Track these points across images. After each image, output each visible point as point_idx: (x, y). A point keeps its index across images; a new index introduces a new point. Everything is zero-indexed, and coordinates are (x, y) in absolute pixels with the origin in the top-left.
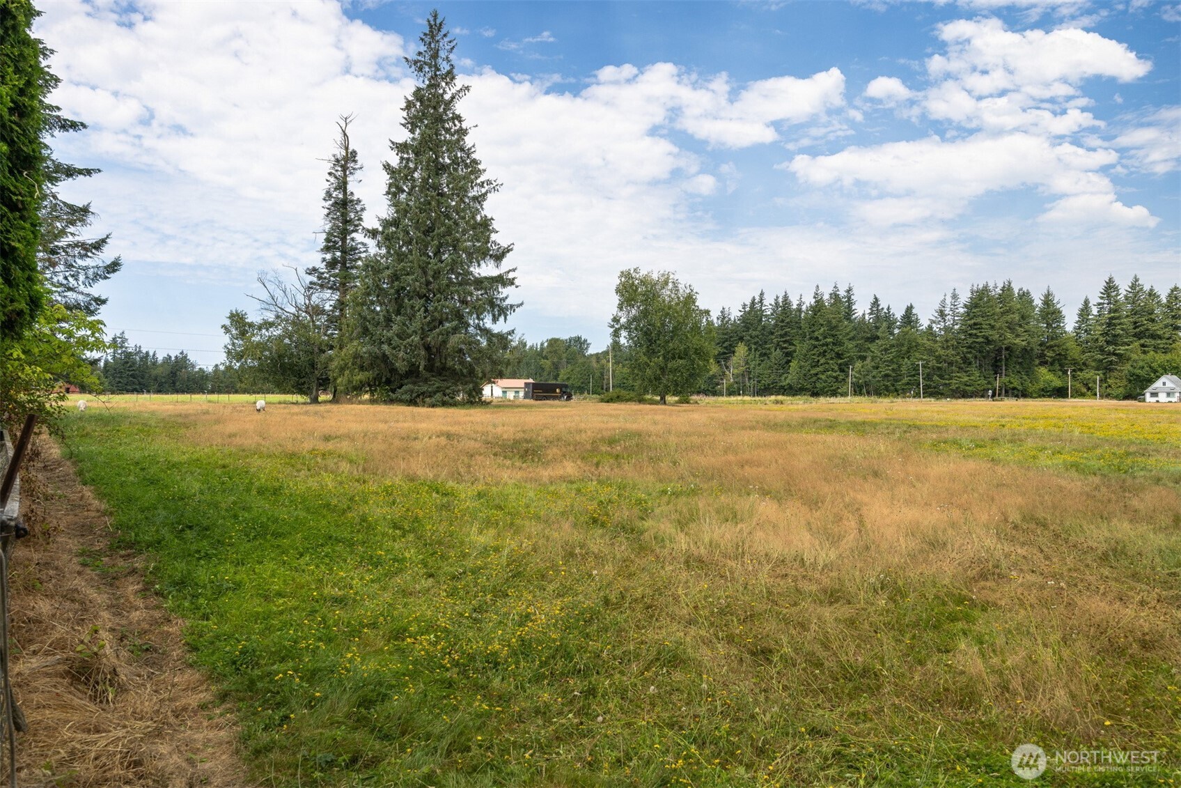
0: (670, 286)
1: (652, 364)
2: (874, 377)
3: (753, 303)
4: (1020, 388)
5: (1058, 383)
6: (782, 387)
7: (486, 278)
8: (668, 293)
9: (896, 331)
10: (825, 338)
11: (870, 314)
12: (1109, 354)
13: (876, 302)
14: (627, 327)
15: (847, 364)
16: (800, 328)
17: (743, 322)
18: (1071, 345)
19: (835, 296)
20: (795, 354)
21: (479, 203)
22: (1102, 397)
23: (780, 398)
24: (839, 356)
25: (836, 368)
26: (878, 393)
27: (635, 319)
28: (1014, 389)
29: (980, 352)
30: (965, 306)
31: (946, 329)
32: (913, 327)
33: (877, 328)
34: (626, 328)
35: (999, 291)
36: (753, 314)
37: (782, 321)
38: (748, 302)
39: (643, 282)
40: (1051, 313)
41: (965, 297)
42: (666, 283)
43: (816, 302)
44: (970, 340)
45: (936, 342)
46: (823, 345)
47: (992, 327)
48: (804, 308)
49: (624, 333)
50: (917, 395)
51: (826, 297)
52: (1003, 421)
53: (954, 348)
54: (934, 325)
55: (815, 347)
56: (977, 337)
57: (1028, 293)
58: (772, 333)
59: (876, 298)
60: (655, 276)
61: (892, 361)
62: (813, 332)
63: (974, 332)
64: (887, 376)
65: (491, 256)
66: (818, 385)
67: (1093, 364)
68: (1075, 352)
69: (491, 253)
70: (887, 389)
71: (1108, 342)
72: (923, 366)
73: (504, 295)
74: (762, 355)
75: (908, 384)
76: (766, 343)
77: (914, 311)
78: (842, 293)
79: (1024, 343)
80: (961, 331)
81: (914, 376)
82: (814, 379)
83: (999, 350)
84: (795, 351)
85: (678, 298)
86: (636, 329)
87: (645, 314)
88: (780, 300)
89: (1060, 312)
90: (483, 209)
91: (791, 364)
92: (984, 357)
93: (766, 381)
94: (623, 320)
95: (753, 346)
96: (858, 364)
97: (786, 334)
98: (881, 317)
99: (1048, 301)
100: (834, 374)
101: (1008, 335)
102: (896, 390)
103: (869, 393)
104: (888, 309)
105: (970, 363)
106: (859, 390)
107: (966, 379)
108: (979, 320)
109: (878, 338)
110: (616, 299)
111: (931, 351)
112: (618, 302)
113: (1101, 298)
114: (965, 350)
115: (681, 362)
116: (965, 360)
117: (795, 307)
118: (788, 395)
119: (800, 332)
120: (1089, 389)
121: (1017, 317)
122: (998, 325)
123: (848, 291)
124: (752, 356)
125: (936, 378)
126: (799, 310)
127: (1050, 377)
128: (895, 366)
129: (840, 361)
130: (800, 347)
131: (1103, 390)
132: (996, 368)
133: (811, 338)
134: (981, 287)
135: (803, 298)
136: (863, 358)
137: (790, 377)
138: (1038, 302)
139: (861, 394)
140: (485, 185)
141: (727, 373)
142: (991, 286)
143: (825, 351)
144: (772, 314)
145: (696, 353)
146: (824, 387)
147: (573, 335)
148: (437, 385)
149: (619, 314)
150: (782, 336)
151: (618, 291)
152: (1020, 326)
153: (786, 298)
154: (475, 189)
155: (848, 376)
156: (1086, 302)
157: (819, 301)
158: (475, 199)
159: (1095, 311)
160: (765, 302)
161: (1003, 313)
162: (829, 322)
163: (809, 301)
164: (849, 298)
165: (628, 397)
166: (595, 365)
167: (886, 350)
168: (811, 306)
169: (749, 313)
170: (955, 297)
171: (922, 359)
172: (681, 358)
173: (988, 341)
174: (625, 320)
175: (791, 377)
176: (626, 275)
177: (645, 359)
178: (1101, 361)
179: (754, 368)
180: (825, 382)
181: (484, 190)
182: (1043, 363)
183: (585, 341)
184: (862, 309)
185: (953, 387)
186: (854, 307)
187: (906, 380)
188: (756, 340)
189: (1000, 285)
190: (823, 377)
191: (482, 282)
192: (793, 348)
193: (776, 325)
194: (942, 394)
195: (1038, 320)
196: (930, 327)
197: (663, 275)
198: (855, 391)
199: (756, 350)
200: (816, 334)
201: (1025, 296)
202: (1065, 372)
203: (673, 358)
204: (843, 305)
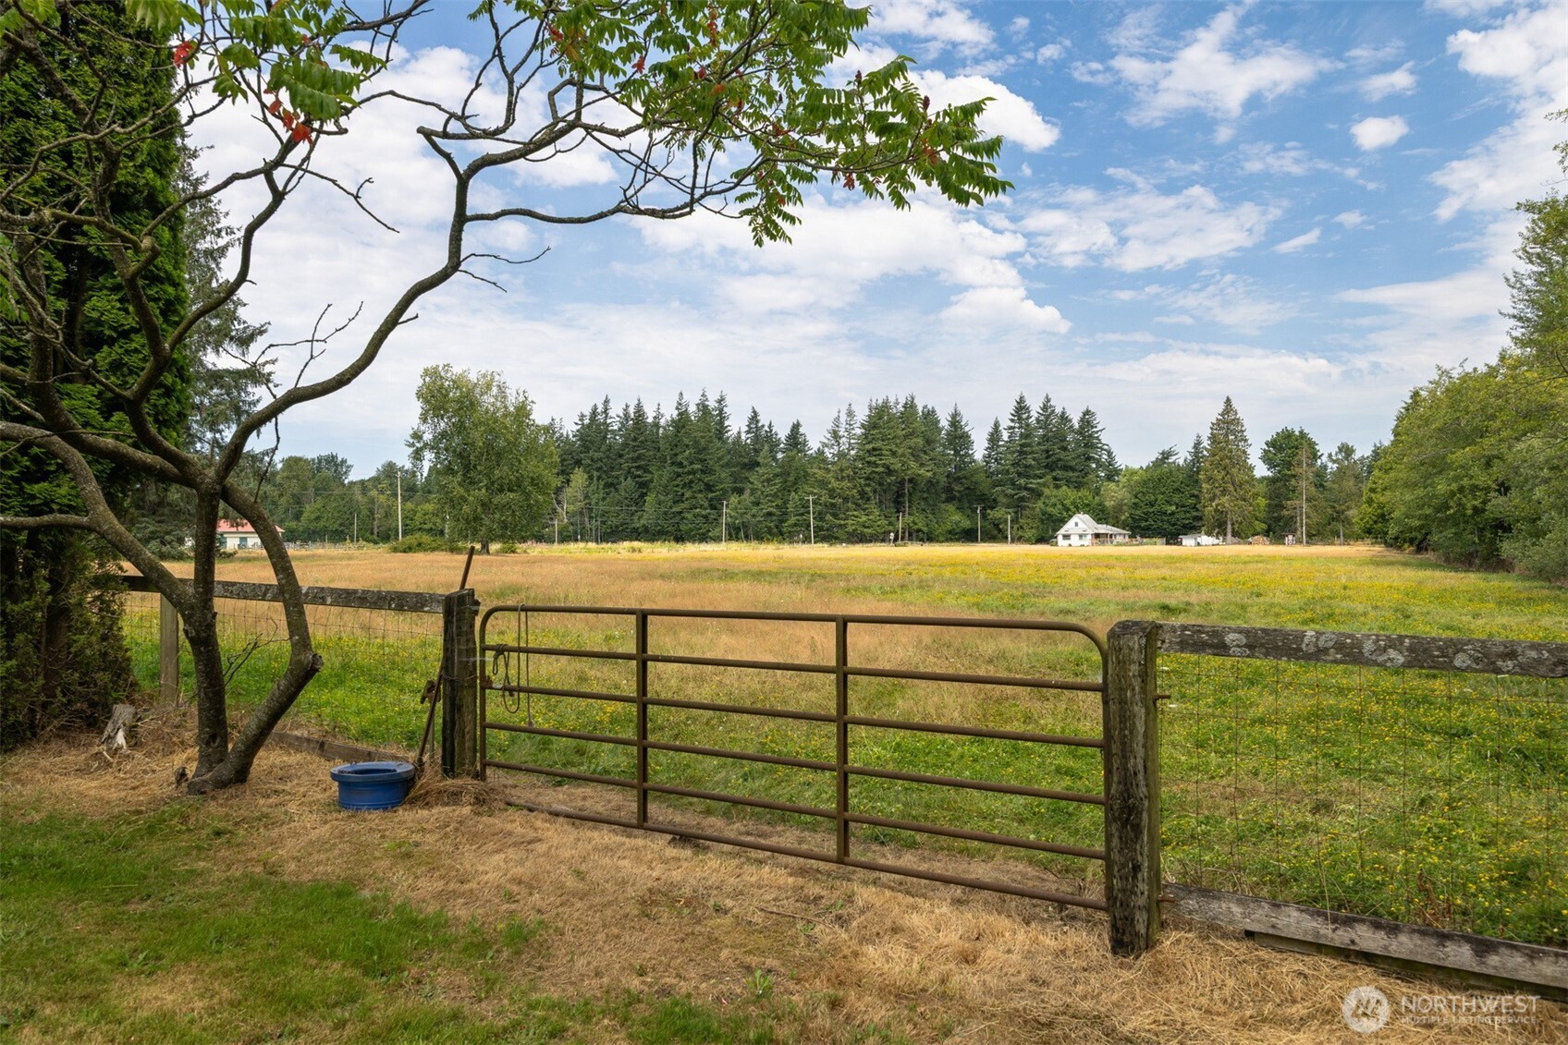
0: (495, 390)
1: (471, 498)
2: (754, 516)
3: (594, 413)
4: (925, 529)
5: (966, 524)
6: (635, 530)
7: (227, 371)
8: (492, 400)
9: (780, 456)
10: (692, 463)
11: (748, 432)
12: (1020, 488)
13: (754, 417)
14: (433, 446)
15: (720, 500)
16: (659, 449)
17: (581, 439)
18: (981, 477)
19: (703, 407)
20: (652, 485)
21: (215, 260)
22: (1013, 541)
23: (636, 544)
24: (709, 488)
25: (706, 504)
26: (759, 538)
27: (444, 435)
28: (919, 531)
29: (881, 484)
30: (863, 426)
31: (841, 455)
32: (800, 451)
33: (756, 451)
34: (433, 448)
35: (900, 408)
36: (594, 429)
37: (635, 439)
38: (587, 412)
39: (457, 383)
40: (959, 437)
41: (862, 415)
42: (489, 387)
43: (680, 414)
44: (869, 470)
45: (828, 471)
46: (689, 473)
47: (894, 454)
48: (662, 422)
49: (429, 456)
50: (807, 540)
51: (692, 409)
52: (910, 569)
53: (851, 479)
54: (826, 450)
55: (679, 475)
56: (877, 466)
57: (933, 411)
58: (621, 456)
59: (754, 412)
60: (473, 377)
61: (775, 495)
62: (676, 455)
63: (873, 459)
64: (770, 514)
65: (232, 339)
66: (683, 527)
67: (1004, 500)
68: (984, 485)
69: (233, 333)
70: (770, 531)
71: (1019, 474)
72: (814, 503)
73: (256, 398)
74: (608, 485)
75: (795, 525)
76: (612, 469)
77: (802, 430)
78: (712, 404)
79: (929, 474)
80: (858, 458)
81: (802, 514)
82: (677, 519)
83: (902, 483)
84: (651, 481)
85: (506, 407)
86: (446, 450)
87: (460, 428)
88: (632, 411)
89: (968, 437)
90: (219, 269)
91: (647, 498)
92: (885, 491)
93: (613, 521)
94: (428, 437)
95: (595, 474)
96: (734, 499)
97: (639, 458)
98: (761, 437)
99: (955, 422)
100: (704, 512)
101: (912, 464)
102: (781, 534)
103: (747, 538)
104: (770, 426)
105: (868, 499)
106: (738, 532)
107: (864, 518)
108: (879, 444)
109: (758, 464)
110: (417, 407)
111: (823, 483)
112: (420, 411)
113: (1012, 421)
114: (862, 481)
115: (512, 495)
116: (863, 494)
117: (650, 420)
118: (646, 540)
119: (659, 455)
120: (1000, 530)
121: (920, 441)
122: (900, 451)
123: (720, 401)
124: (593, 487)
125: (829, 517)
126: (656, 425)
127: (957, 517)
128: (779, 502)
129: (710, 495)
130: (660, 475)
131: (1015, 532)
132: (898, 505)
133: (673, 464)
134: (880, 402)
135: (660, 408)
136: (740, 491)
137: (646, 516)
138: (944, 423)
139: (737, 539)
140: (223, 233)
141: (559, 510)
142: (892, 400)
143: (691, 482)
144: (620, 429)
145: (532, 484)
146: (691, 530)
147: (324, 453)
148: (151, 528)
149: (422, 428)
150: (634, 460)
151: (419, 395)
152: (925, 453)
153: (639, 408)
154: (208, 238)
155: (720, 515)
156: (996, 425)
157: (683, 415)
158: (210, 253)
159: (1005, 436)
160: (612, 413)
161: (906, 437)
162: (696, 442)
163: (670, 413)
164: (721, 411)
165: (434, 545)
166: (359, 497)
167: (768, 480)
168: (673, 421)
169: (589, 426)
170: (850, 414)
171: (812, 493)
172: (511, 490)
173: (889, 472)
174: (431, 437)
175: (648, 516)
176: (432, 373)
177: (462, 491)
178: (1013, 496)
179: (597, 504)
180: (692, 522)
181: (221, 242)
182: (950, 499)
183: (344, 461)
184: (737, 425)
185: (850, 529)
186: (726, 423)
187: (792, 520)
188: (599, 464)
189: (902, 401)
190: (689, 516)
191: (222, 378)
192: (648, 477)
193: (625, 445)
194: (836, 538)
195: (944, 445)
196: (820, 452)
197: (484, 376)
198: (730, 535)
199: (599, 478)
200: (679, 458)
201: (930, 415)
202: (974, 511)
203: (501, 490)
204: (712, 419)
